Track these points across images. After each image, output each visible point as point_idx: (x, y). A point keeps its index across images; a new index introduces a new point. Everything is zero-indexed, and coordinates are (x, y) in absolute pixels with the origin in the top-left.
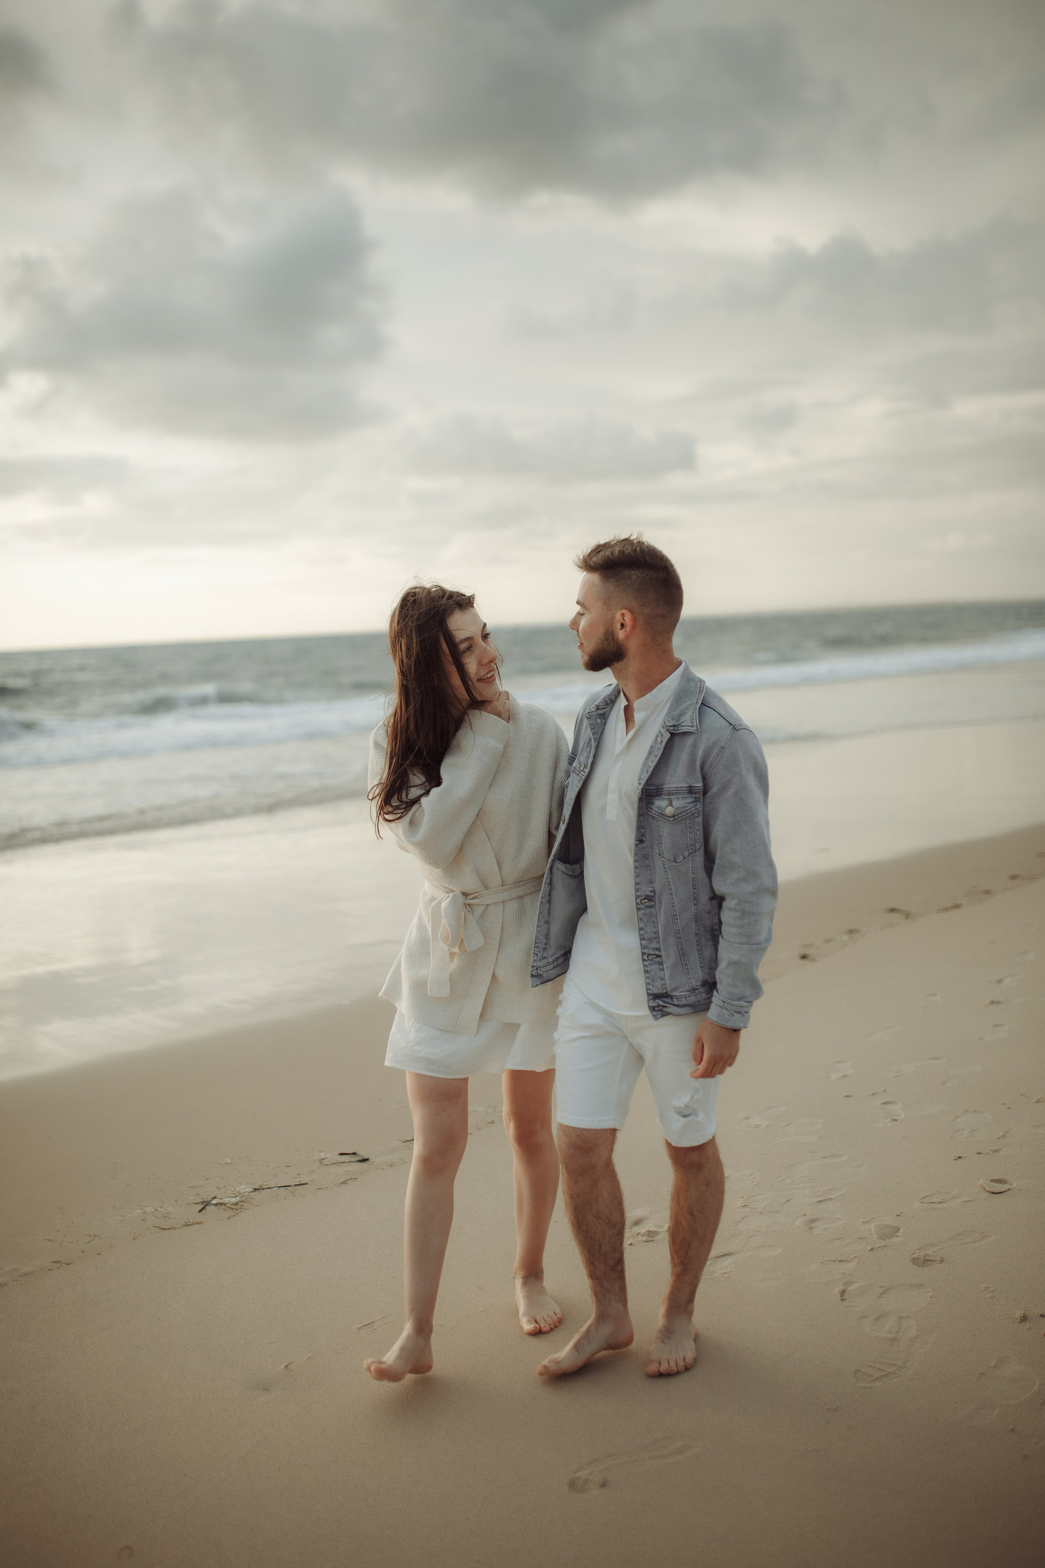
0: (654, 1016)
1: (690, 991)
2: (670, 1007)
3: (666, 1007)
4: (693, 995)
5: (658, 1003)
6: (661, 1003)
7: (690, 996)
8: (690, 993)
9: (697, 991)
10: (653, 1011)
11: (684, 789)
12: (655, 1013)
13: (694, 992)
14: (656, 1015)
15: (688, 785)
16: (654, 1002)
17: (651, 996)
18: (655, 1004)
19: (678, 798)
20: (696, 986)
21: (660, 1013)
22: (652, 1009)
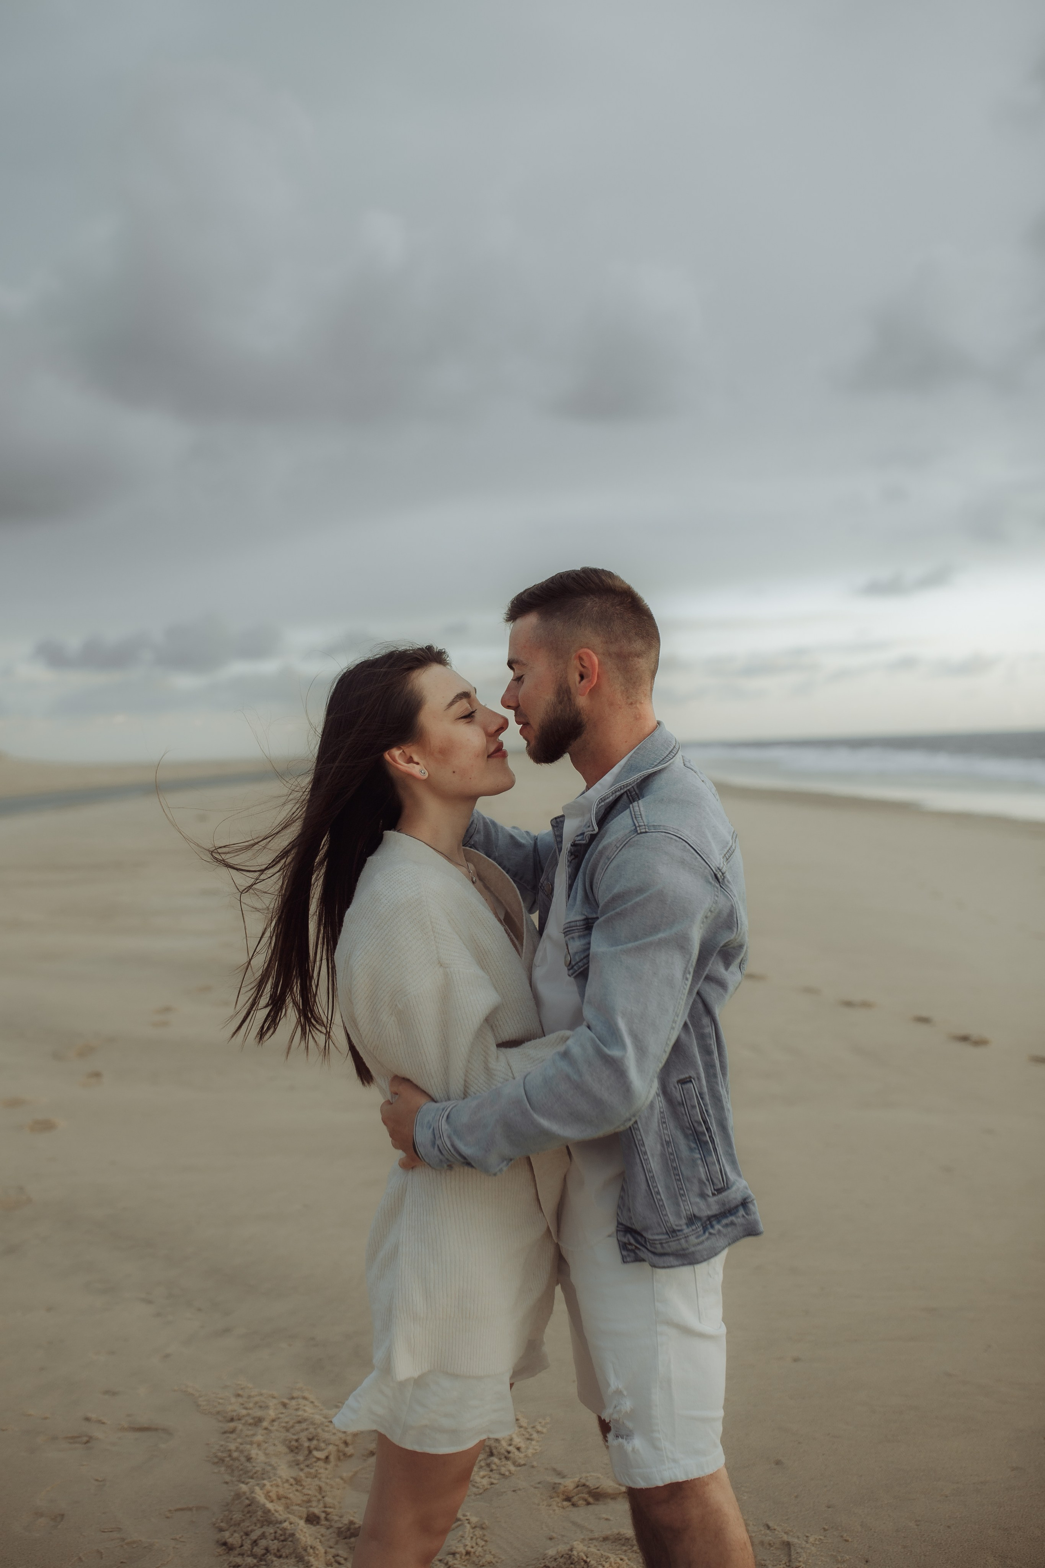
0: (623, 1257)
1: (667, 1233)
2: (643, 1252)
3: (639, 1249)
4: (672, 1239)
5: (628, 1240)
6: (632, 1241)
7: (668, 1242)
8: (666, 1236)
9: (678, 1233)
10: (624, 1249)
11: (578, 923)
12: (625, 1253)
13: (674, 1235)
14: (625, 1256)
15: (584, 917)
16: (625, 1236)
17: (621, 1226)
18: (625, 1240)
19: (573, 938)
20: (676, 1226)
21: (632, 1254)
22: (623, 1246)
